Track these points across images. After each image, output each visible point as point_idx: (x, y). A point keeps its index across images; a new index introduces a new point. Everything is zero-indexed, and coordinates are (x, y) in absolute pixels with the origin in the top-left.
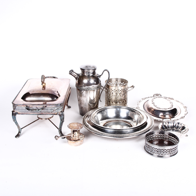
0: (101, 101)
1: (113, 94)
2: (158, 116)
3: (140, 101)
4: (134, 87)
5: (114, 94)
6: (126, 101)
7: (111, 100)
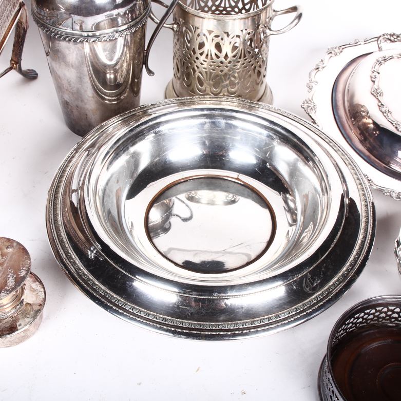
0: (150, 72)
1: (205, 49)
2: (388, 164)
3: (321, 65)
4: (300, 16)
5: (210, 47)
6: (259, 73)
7: (194, 71)
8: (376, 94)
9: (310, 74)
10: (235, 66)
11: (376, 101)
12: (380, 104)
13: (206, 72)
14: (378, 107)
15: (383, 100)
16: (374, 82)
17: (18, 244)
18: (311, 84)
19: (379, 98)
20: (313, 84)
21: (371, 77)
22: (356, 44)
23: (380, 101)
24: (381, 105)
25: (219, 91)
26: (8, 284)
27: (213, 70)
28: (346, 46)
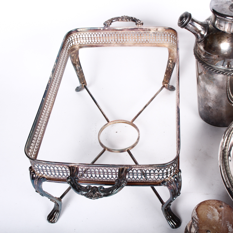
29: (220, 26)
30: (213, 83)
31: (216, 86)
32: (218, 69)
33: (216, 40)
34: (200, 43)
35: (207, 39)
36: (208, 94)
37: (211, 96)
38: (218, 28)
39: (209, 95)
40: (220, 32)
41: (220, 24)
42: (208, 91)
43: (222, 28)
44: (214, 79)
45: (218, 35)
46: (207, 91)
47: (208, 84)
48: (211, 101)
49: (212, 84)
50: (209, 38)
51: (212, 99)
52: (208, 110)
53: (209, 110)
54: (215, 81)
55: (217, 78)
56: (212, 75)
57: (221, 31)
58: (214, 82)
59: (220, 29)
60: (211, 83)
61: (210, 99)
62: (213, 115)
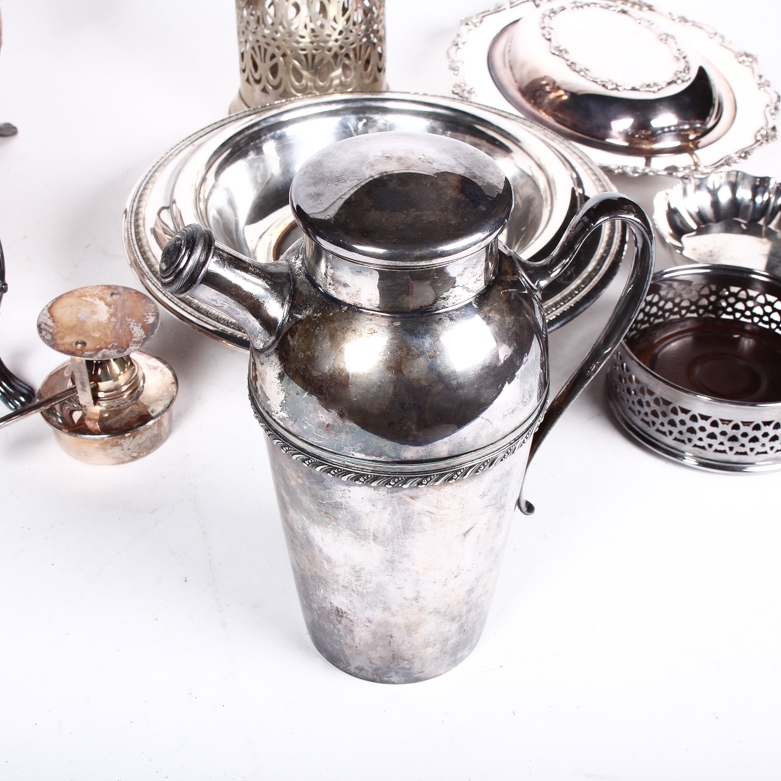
8: (560, 52)
9: (448, 53)
10: (347, 38)
11: (563, 61)
12: (569, 63)
13: (306, 56)
14: (568, 68)
15: (572, 57)
16: (549, 40)
17: (125, 288)
18: (454, 65)
19: (566, 56)
20: (459, 64)
21: (544, 35)
22: (498, 10)
23: (567, 60)
24: (571, 65)
25: (328, 84)
26: (135, 335)
27: (316, 50)
28: (485, 14)
29: (336, 281)
30: (336, 519)
31: (348, 532)
32: (347, 466)
33: (327, 344)
34: (262, 356)
35: (289, 337)
36: (325, 562)
37: (337, 571)
38: (332, 293)
39: (326, 566)
40: (340, 308)
41: (338, 273)
42: (320, 550)
43: (347, 294)
44: (338, 506)
45: (331, 320)
46: (316, 549)
47: (318, 524)
48: (340, 588)
49: (334, 523)
50: (296, 337)
51: (341, 581)
52: (335, 621)
53: (340, 622)
54: (344, 512)
55: (348, 500)
56: (326, 488)
57: (345, 304)
58: (340, 516)
59: (341, 298)
60: (327, 520)
61: (337, 582)
62: (357, 640)
